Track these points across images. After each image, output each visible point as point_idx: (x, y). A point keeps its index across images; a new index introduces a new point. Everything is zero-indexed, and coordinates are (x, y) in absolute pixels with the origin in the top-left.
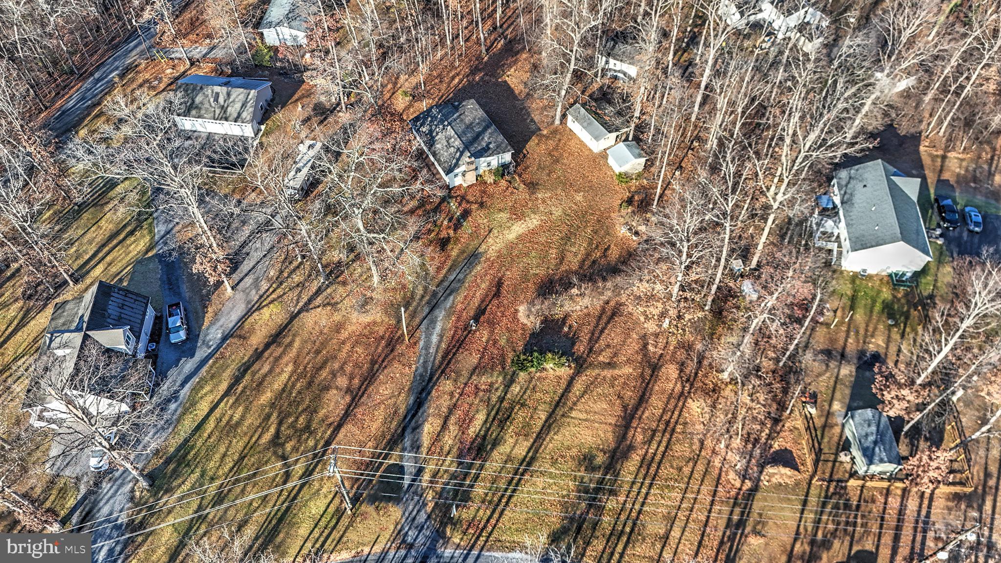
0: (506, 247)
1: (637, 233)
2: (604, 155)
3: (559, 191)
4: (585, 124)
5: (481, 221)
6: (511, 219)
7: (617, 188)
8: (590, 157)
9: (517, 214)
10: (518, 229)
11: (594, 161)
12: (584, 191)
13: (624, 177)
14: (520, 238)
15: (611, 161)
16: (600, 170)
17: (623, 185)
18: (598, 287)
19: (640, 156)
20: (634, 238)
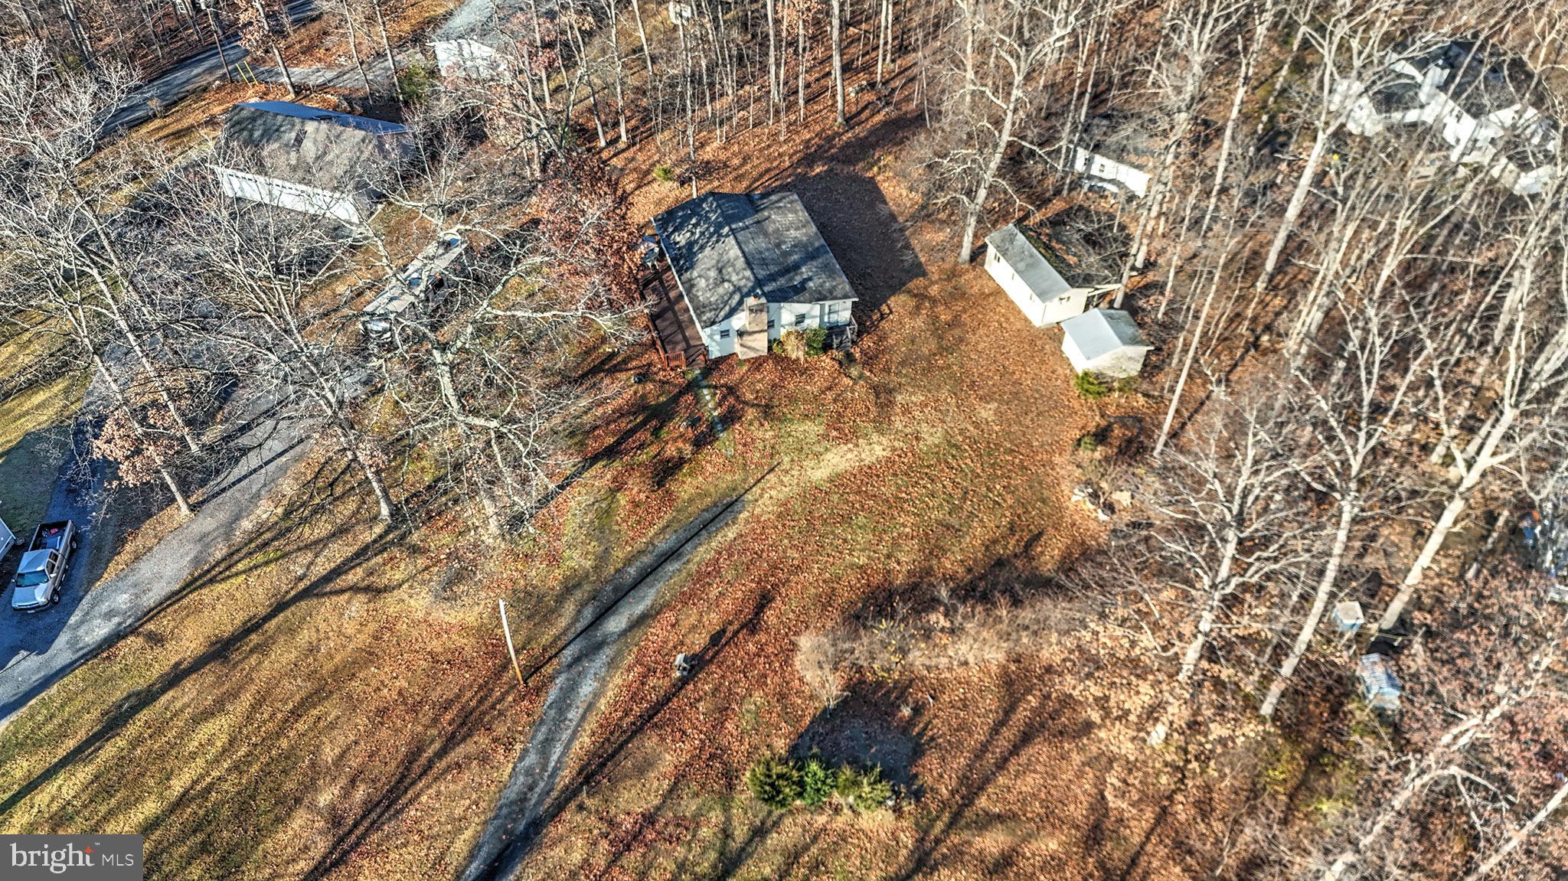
0: (803, 496)
1: (1110, 508)
2: (1055, 333)
3: (944, 394)
4: (1021, 266)
5: (760, 434)
6: (825, 437)
7: (1075, 404)
8: (1025, 334)
9: (841, 431)
10: (838, 460)
11: (1032, 343)
12: (1001, 402)
13: (1096, 384)
14: (838, 481)
15: (1070, 347)
16: (1043, 362)
17: (1091, 399)
18: (999, 620)
19: (1134, 341)
20: (1102, 517)
